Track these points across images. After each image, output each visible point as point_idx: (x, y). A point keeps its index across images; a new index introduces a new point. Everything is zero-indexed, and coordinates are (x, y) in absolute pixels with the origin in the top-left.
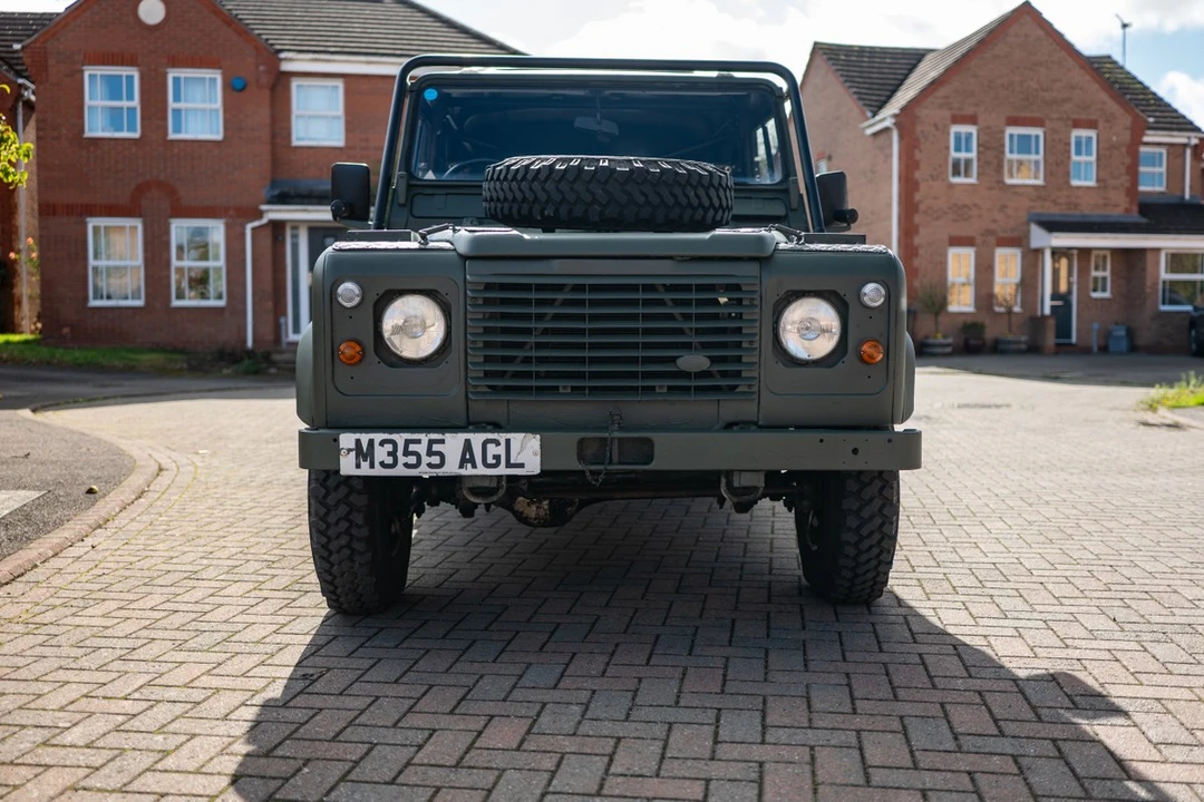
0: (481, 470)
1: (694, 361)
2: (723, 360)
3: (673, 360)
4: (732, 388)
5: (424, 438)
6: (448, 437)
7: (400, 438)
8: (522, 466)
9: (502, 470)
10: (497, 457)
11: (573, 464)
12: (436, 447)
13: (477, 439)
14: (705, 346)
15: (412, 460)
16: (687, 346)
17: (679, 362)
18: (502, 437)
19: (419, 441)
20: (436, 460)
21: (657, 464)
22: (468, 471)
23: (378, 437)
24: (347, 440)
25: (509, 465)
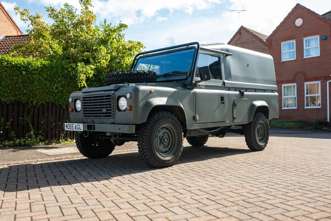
0: (77, 130)
1: (104, 110)
2: (109, 110)
3: (102, 110)
4: (110, 116)
5: (72, 124)
6: (74, 124)
7: (70, 124)
8: (81, 129)
9: (79, 130)
10: (79, 128)
11: (86, 130)
12: (73, 126)
13: (77, 124)
14: (106, 107)
15: (70, 128)
16: (103, 108)
17: (103, 110)
18: (79, 124)
19: (71, 125)
20: (72, 128)
21: (96, 130)
22: (76, 130)
23: (68, 124)
24: (66, 124)
25: (80, 129)
